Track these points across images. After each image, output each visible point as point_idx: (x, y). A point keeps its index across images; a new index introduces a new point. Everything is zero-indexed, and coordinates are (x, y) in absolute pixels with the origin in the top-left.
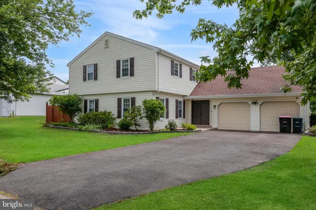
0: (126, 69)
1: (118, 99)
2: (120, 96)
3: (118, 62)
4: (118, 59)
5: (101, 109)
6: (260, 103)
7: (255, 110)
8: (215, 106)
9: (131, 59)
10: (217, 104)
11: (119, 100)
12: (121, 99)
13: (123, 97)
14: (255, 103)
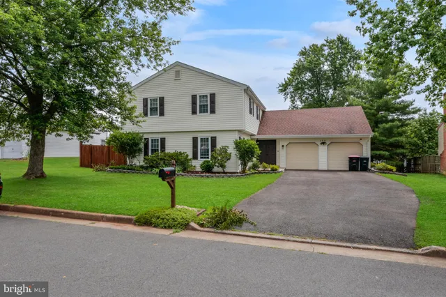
0: (204, 105)
1: (193, 138)
2: (195, 135)
3: (194, 97)
4: (195, 93)
5: (170, 149)
6: (328, 143)
7: (323, 150)
8: (283, 146)
9: (211, 94)
10: (285, 144)
11: (195, 140)
12: (197, 138)
13: (200, 136)
14: (323, 143)
